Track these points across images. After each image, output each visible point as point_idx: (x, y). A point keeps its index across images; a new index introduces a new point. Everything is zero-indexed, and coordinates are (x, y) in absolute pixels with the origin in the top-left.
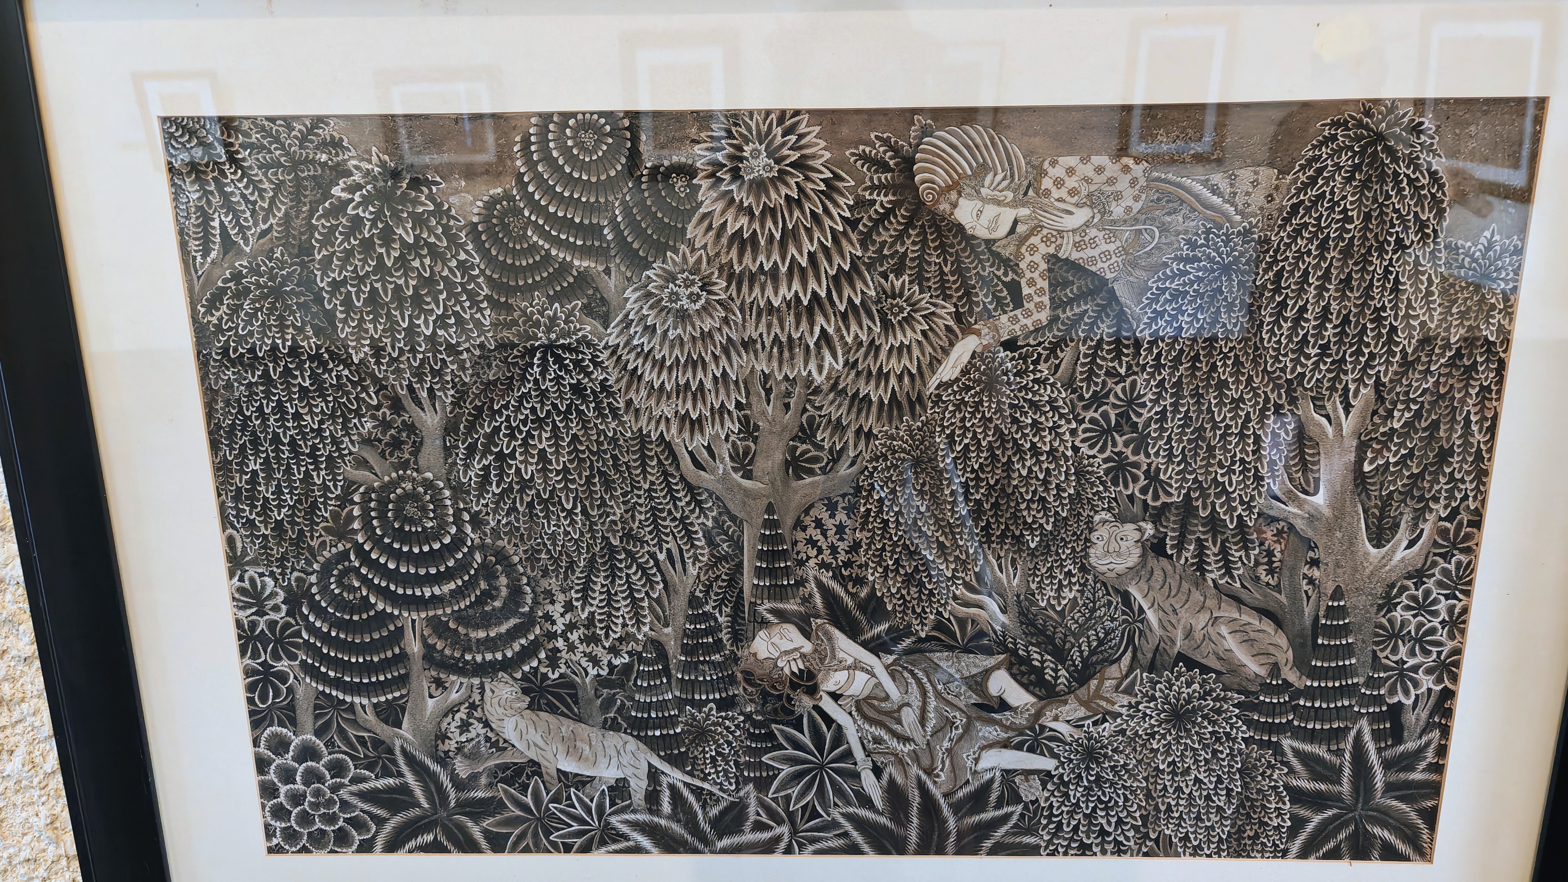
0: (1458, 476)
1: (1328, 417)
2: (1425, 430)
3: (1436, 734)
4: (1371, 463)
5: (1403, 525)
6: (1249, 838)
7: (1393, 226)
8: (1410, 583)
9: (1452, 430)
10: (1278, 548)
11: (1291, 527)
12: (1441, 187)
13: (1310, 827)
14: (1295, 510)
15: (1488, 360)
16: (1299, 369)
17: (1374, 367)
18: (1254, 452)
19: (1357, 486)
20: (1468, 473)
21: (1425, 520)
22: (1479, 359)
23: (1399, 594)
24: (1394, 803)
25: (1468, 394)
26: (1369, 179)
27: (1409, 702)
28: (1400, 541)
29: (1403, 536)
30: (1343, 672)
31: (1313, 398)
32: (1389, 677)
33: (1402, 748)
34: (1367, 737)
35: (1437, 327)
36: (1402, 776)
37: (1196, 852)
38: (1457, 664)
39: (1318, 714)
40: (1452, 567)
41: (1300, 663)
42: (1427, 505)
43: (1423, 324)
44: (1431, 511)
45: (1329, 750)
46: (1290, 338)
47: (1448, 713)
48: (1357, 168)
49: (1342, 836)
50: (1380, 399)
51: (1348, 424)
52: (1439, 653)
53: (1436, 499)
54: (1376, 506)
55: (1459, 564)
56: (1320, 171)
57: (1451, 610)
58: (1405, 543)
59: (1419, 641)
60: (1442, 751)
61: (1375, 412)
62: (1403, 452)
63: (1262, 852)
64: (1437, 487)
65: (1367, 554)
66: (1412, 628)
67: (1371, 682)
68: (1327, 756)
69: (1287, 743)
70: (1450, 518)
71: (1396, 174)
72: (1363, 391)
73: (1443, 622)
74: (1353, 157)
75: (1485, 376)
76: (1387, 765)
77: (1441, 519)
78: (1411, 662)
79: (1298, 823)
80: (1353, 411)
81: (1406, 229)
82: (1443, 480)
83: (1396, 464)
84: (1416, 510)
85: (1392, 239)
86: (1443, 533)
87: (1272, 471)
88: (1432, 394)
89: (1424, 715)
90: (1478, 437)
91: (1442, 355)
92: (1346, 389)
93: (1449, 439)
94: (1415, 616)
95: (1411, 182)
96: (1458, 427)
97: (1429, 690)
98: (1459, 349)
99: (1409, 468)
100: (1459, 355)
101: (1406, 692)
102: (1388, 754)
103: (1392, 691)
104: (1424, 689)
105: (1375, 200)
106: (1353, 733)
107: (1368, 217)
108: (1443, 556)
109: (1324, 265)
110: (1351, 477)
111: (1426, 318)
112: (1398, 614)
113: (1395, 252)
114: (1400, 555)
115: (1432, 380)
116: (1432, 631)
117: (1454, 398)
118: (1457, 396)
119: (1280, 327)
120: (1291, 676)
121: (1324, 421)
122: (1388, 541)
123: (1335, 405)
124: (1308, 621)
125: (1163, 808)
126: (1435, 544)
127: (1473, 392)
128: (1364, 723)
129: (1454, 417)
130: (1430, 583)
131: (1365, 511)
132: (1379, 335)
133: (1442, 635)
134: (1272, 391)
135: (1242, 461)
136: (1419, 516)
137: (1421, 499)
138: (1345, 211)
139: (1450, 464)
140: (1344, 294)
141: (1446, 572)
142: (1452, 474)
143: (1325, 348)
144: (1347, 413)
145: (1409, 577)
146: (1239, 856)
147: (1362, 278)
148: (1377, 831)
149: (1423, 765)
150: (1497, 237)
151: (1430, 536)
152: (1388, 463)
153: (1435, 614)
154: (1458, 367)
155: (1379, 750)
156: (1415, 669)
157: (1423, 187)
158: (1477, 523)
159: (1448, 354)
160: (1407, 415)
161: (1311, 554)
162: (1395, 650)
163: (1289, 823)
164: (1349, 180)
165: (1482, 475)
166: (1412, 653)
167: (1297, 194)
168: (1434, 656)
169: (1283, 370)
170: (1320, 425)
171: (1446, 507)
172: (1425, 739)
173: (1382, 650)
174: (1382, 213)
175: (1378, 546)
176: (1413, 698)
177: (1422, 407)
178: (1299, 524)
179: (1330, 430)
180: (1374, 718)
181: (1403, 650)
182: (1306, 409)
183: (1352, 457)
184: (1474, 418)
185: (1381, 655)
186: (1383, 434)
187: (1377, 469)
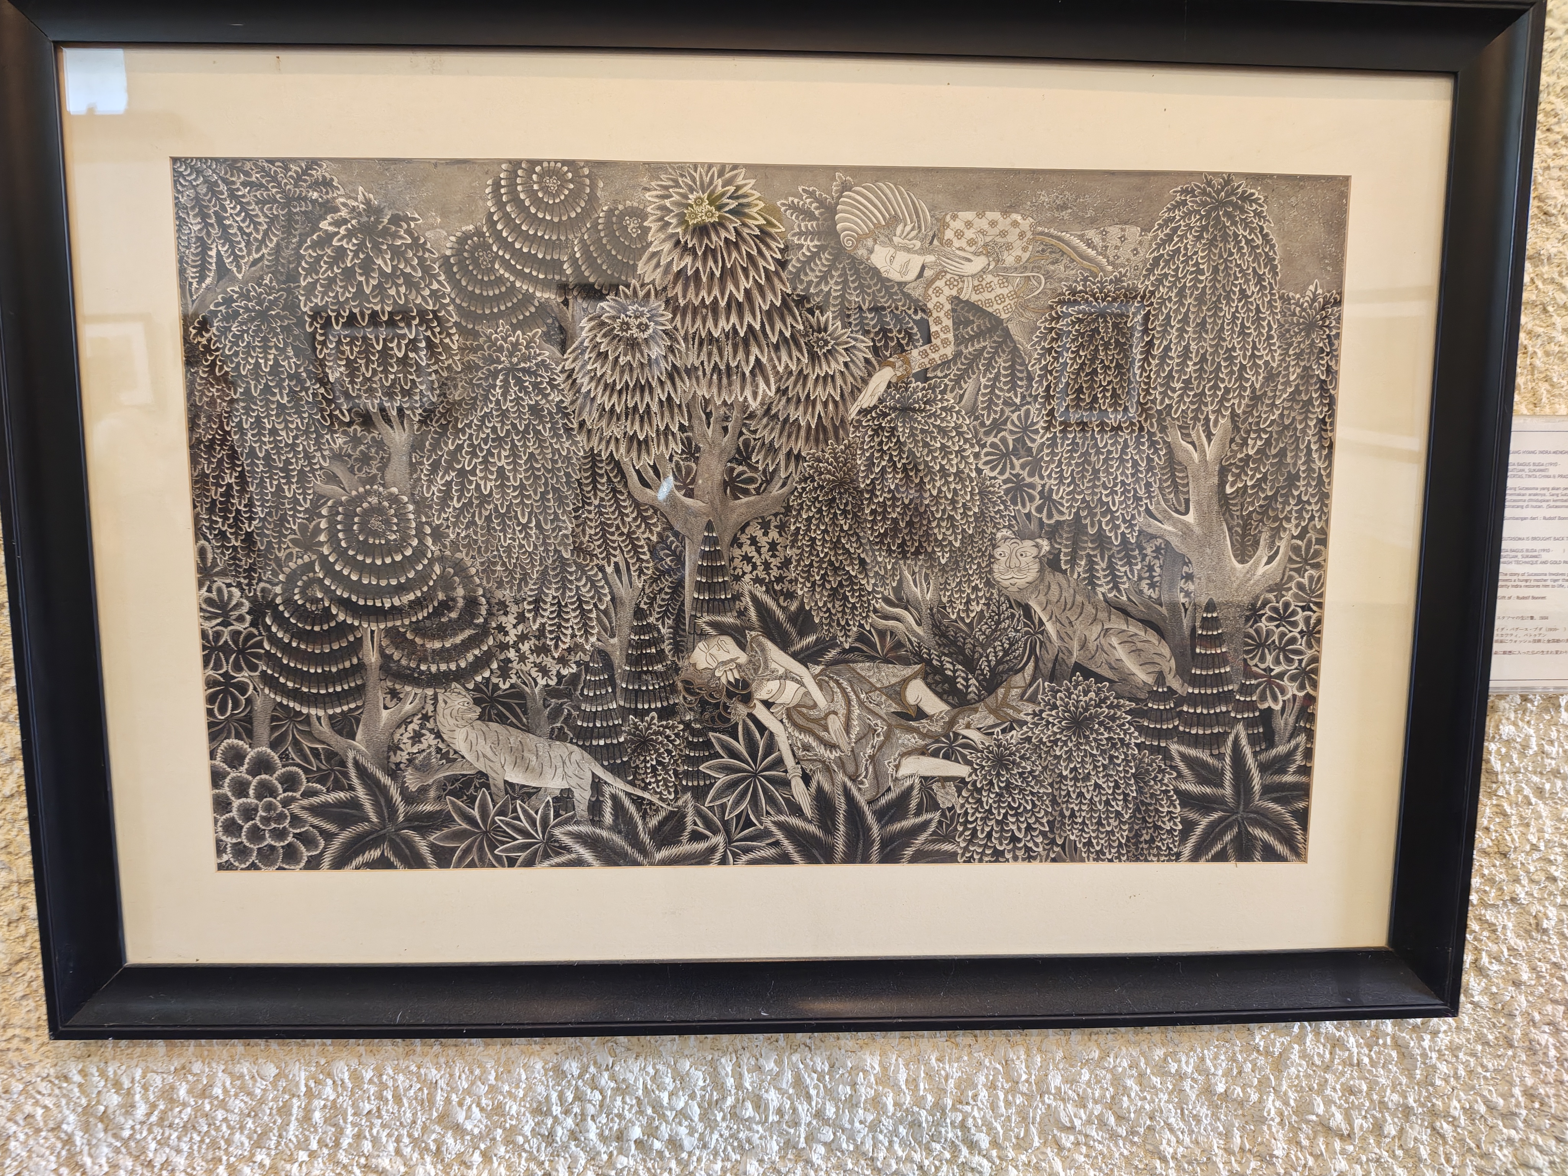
0: (1305, 499)
1: (1193, 443)
2: (1275, 456)
3: (1302, 738)
4: (1233, 484)
5: (1262, 542)
6: (1146, 842)
7: (1236, 278)
8: (1271, 596)
9: (1296, 456)
10: (1157, 563)
11: (1167, 543)
12: (1272, 247)
13: (1199, 830)
14: (1170, 528)
15: (1321, 396)
16: (1167, 401)
17: (1229, 400)
18: (1133, 475)
19: (1221, 506)
20: (1313, 496)
21: (1281, 539)
22: (1315, 395)
23: (1264, 605)
24: (1271, 805)
25: (1307, 426)
26: (1215, 238)
27: (1277, 707)
28: (1261, 557)
29: (1263, 553)
30: (1220, 679)
31: (1180, 427)
32: (1259, 684)
33: (1274, 752)
34: (1244, 741)
35: (1279, 366)
36: (1276, 779)
37: (1099, 856)
38: (1316, 671)
39: (1200, 721)
40: (1305, 581)
41: (1182, 672)
42: (1281, 524)
43: (1267, 363)
44: (1285, 529)
45: (1212, 755)
46: (1157, 373)
47: (1311, 718)
48: (1204, 228)
49: (1228, 838)
50: (1236, 428)
51: (1211, 451)
52: (1300, 661)
53: (1288, 520)
54: (1238, 525)
55: (1311, 578)
56: (1175, 230)
57: (1307, 620)
58: (1265, 559)
59: (1282, 649)
60: (1309, 754)
61: (1232, 440)
62: (1258, 476)
63: (1158, 855)
64: (1288, 508)
65: (1233, 569)
66: (1276, 637)
67: (1245, 690)
68: (1210, 760)
69: (1175, 748)
70: (1301, 537)
71: (1236, 235)
72: (1222, 421)
73: (1301, 632)
74: (1201, 219)
75: (1320, 410)
76: (1263, 768)
77: (1293, 537)
78: (1277, 670)
79: (1189, 826)
80: (1214, 439)
81: (1247, 281)
82: (1292, 502)
83: (1253, 487)
84: (1272, 529)
85: (1237, 290)
86: (1296, 549)
87: (1149, 492)
88: (1278, 425)
89: (1291, 720)
90: (1319, 464)
91: (1284, 391)
92: (1207, 419)
93: (1295, 464)
94: (1277, 626)
95: (1248, 242)
96: (1302, 455)
97: (1294, 696)
98: (1297, 386)
99: (1264, 491)
100: (1297, 391)
101: (1275, 699)
102: (1263, 757)
103: (1263, 698)
104: (1289, 696)
105: (1221, 256)
106: (1231, 738)
107: (1216, 270)
108: (1297, 570)
109: (1183, 311)
110: (1215, 499)
111: (1269, 358)
112: (1264, 624)
113: (1240, 301)
114: (1261, 570)
115: (1277, 413)
116: (1293, 640)
117: (1296, 429)
118: (1299, 427)
119: (1149, 364)
120: (1175, 684)
121: (1190, 447)
122: (1251, 557)
123: (1198, 433)
124: (1187, 632)
125: (1067, 813)
126: (1291, 560)
127: (1312, 424)
128: (1240, 727)
129: (1297, 447)
130: (1288, 597)
131: (1230, 530)
132: (1232, 372)
133: (1302, 644)
134: (1146, 420)
135: (1123, 483)
136: (1276, 533)
137: (1276, 519)
138: (1197, 264)
139: (1297, 488)
140: (1200, 336)
141: (1300, 586)
142: (1299, 496)
143: (1187, 382)
144: (1209, 441)
145: (1270, 590)
146: (1137, 860)
147: (1215, 322)
148: (1257, 832)
149: (1293, 768)
150: (1320, 291)
151: (1286, 552)
152: (1246, 486)
153: (1294, 624)
154: (1298, 402)
155: (1255, 754)
156: (1280, 676)
157: (1257, 247)
158: (1323, 541)
159: (1289, 390)
160: (1259, 443)
161: (1185, 569)
162: (1263, 659)
163: (1180, 827)
164: (1199, 238)
165: (1324, 497)
166: (1277, 662)
167: (1158, 249)
168: (1296, 664)
169: (1153, 402)
170: (1187, 451)
171: (1297, 526)
172: (1293, 743)
173: (1252, 659)
174: (1227, 267)
175: (1242, 562)
176: (1281, 704)
177: (1271, 436)
178: (1175, 542)
179: (1196, 456)
180: (1249, 724)
181: (1269, 658)
182: (1175, 436)
183: (1215, 480)
184: (1314, 447)
185: (1251, 663)
186: (1241, 460)
187: (1237, 491)
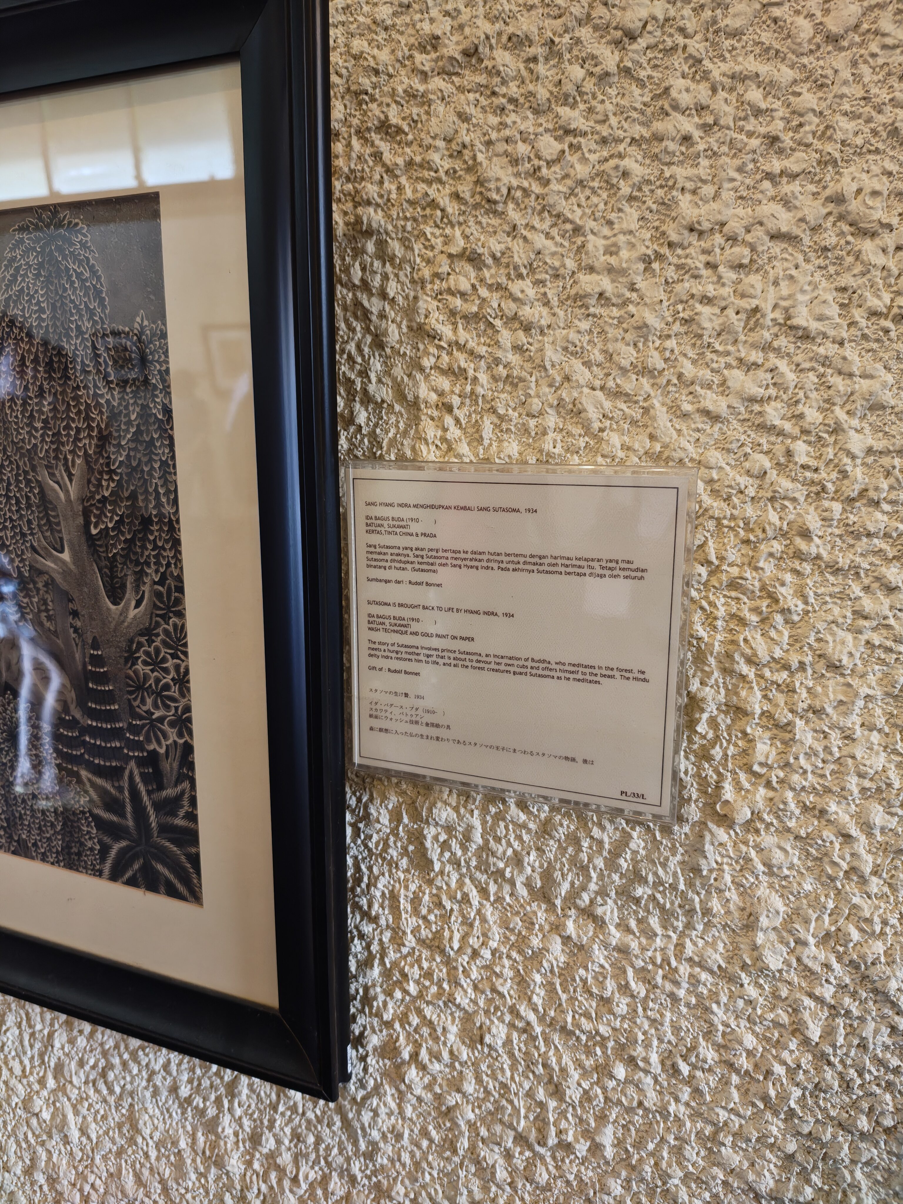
0: (160, 544)
1: (57, 483)
2: (128, 499)
3: (186, 785)
4: (96, 527)
5: (129, 586)
6: (76, 854)
7: (72, 315)
8: (143, 639)
9: (146, 500)
10: (49, 598)
11: (53, 580)
12: (99, 278)
13: (113, 853)
14: (52, 565)
15: (161, 437)
16: (33, 441)
17: (80, 440)
18: (17, 511)
19: (89, 547)
20: (167, 541)
21: (145, 583)
22: (156, 436)
23: (138, 650)
24: (167, 844)
25: (153, 468)
26: (50, 275)
27: (162, 751)
28: (129, 600)
29: (130, 596)
30: (111, 716)
31: (47, 467)
32: (144, 726)
33: (164, 793)
34: (138, 779)
35: (120, 404)
36: (169, 820)
37: (44, 859)
38: (189, 720)
39: (100, 752)
40: (171, 628)
41: (81, 704)
42: (142, 570)
43: (108, 401)
44: (147, 574)
45: (113, 786)
46: (22, 413)
47: (191, 766)
49: (136, 866)
50: (90, 470)
51: (73, 490)
52: (176, 708)
53: (148, 565)
54: (106, 567)
55: (175, 626)
56: (17, 269)
57: (177, 667)
58: (133, 603)
59: (159, 694)
60: (193, 801)
61: (89, 482)
62: (116, 518)
63: (85, 868)
64: (146, 553)
65: (109, 609)
66: (152, 681)
67: (136, 730)
68: (112, 791)
69: (84, 773)
70: (161, 582)
71: (67, 269)
72: (78, 461)
73: (173, 679)
74: (37, 256)
75: (163, 452)
76: (158, 806)
77: (155, 583)
78: (157, 714)
79: (104, 848)
80: (75, 479)
81: (81, 317)
82: (150, 547)
83: (113, 529)
84: (135, 573)
85: (73, 326)
86: (159, 595)
87: (30, 528)
88: (127, 467)
89: (176, 765)
90: (168, 509)
91: (127, 431)
92: (66, 459)
93: (146, 507)
94: (152, 671)
95: (79, 275)
96: (151, 498)
97: (175, 742)
98: (138, 426)
99: (123, 533)
100: (138, 432)
101: (159, 743)
102: (154, 796)
103: (148, 740)
104: (170, 741)
105: (57, 293)
106: (127, 773)
107: (54, 308)
108: (162, 616)
109: (34, 350)
110: (83, 539)
111: (109, 397)
112: (139, 666)
113: (77, 337)
114: (132, 613)
115: (125, 454)
116: (167, 687)
117: (142, 471)
118: (146, 469)
119: (16, 404)
120: (78, 715)
121: (56, 486)
122: (121, 599)
123: (61, 472)
124: (80, 667)
125: (17, 815)
126: (155, 606)
127: (157, 465)
128: (132, 764)
129: (146, 489)
130: (158, 643)
131: (100, 570)
132: (79, 413)
133: (174, 691)
134: (20, 459)
135: (11, 520)
136: (137, 578)
137: (137, 563)
138: (38, 303)
139: (152, 533)
140: (50, 376)
141: (166, 632)
142: (155, 540)
143: (45, 422)
144: (71, 481)
145: (142, 635)
146: (71, 868)
147: (60, 361)
148: (160, 867)
149: (182, 813)
150: (146, 323)
151: (150, 599)
152: (107, 528)
153: (166, 671)
154: (141, 442)
155: (149, 793)
156: (161, 720)
157: (86, 280)
158: (180, 589)
159: (133, 430)
160: (112, 485)
161: (71, 605)
162: (143, 702)
163: (98, 847)
164: (37, 276)
165: (176, 543)
166: (156, 707)
167: (7, 290)
168: (173, 712)
169: (23, 440)
170: (54, 490)
171: (157, 571)
172: (179, 788)
173: (135, 699)
174: (63, 304)
175: (115, 603)
176: (164, 748)
177: (121, 478)
178: (59, 579)
179: (62, 495)
180: (141, 763)
181: (149, 701)
182: (43, 475)
183: (81, 520)
184: (162, 491)
185: (135, 704)
186: (99, 501)
187: (100, 532)
